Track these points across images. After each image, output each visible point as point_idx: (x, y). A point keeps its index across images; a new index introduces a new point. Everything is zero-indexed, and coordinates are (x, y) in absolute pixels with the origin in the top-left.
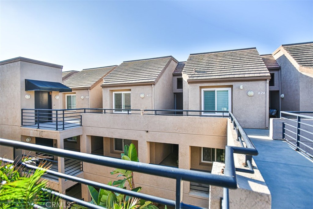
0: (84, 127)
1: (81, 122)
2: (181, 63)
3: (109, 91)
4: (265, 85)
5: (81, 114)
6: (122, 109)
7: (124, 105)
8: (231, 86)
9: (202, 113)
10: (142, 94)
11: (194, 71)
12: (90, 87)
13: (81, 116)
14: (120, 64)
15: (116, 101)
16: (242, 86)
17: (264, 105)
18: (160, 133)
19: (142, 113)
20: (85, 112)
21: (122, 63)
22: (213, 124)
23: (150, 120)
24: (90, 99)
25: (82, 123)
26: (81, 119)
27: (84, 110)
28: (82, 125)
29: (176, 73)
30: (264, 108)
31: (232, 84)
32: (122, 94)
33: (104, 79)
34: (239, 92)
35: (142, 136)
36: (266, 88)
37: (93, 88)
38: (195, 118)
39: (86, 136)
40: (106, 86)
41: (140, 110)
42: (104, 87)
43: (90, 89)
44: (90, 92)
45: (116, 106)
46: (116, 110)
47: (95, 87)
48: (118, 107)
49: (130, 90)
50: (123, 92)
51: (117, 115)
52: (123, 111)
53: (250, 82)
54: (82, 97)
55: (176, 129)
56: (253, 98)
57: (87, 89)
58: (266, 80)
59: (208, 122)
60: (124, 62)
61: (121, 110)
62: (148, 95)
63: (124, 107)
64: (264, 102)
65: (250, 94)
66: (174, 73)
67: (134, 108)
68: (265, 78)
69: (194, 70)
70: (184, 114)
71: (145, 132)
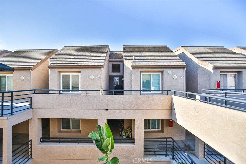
0: (35, 109)
1: (31, 104)
2: (112, 52)
3: (57, 72)
4: (183, 71)
5: (31, 96)
6: (71, 89)
7: (72, 86)
8: (162, 72)
9: (141, 91)
10: (92, 75)
11: (134, 59)
12: (32, 68)
13: (31, 98)
14: (62, 48)
15: (63, 82)
16: (171, 71)
17: (183, 85)
18: (119, 110)
19: (102, 93)
20: (35, 93)
21: (63, 47)
22: (162, 101)
23: (109, 99)
24: (31, 79)
25: (32, 106)
26: (31, 101)
27: (34, 91)
28: (32, 108)
29: (111, 59)
30: (183, 88)
31: (163, 70)
32: (70, 76)
33: (49, 61)
34: (168, 76)
35: (101, 115)
36: (184, 73)
37: (35, 68)
38: (149, 96)
39: (37, 119)
40: (55, 67)
41: (99, 90)
42: (51, 68)
43: (32, 70)
44: (31, 73)
45: (63, 86)
46: (63, 91)
47: (36, 68)
48: (66, 88)
49: (80, 72)
50: (71, 74)
51: (75, 96)
52: (71, 91)
53: (175, 69)
54: (22, 78)
55: (133, 106)
56: (177, 80)
57: (29, 69)
58: (184, 68)
59: (159, 99)
60: (65, 46)
61: (69, 91)
62: (98, 77)
63: (72, 88)
64: (183, 83)
65: (175, 78)
66: (110, 59)
67: (83, 89)
68: (184, 67)
69: (133, 57)
70: (125, 93)
71: (105, 111)
